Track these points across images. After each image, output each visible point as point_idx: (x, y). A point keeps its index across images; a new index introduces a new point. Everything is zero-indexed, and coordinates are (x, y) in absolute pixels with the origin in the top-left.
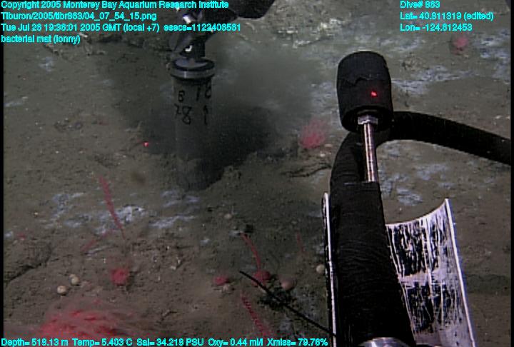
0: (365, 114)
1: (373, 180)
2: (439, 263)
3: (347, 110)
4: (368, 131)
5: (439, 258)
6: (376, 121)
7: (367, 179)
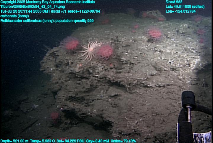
0: (188, 105)
1: (190, 121)
3: (184, 104)
4: (189, 109)
6: (191, 107)
7: (188, 121)
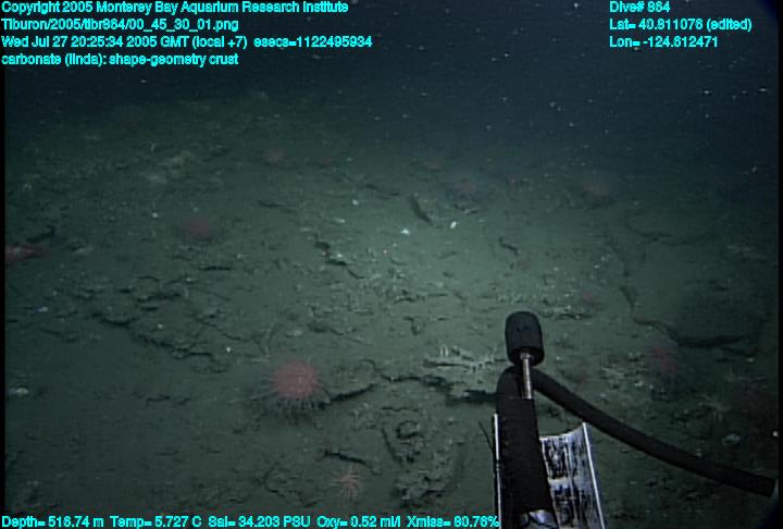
2: (579, 472)
5: (578, 468)
